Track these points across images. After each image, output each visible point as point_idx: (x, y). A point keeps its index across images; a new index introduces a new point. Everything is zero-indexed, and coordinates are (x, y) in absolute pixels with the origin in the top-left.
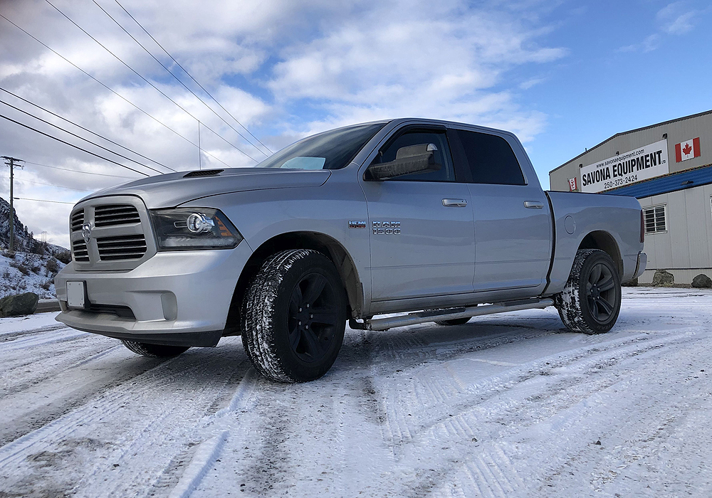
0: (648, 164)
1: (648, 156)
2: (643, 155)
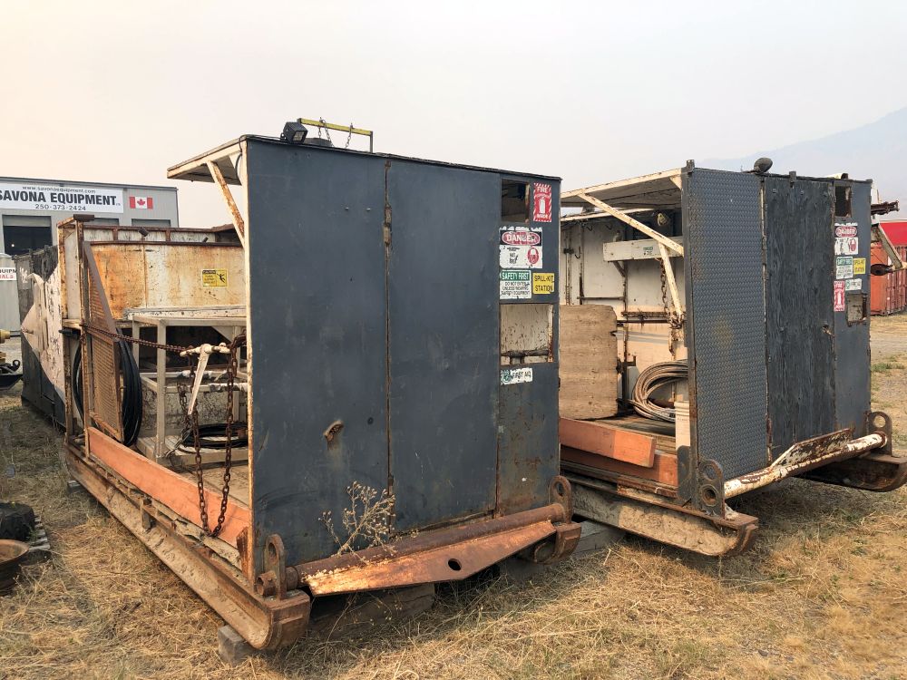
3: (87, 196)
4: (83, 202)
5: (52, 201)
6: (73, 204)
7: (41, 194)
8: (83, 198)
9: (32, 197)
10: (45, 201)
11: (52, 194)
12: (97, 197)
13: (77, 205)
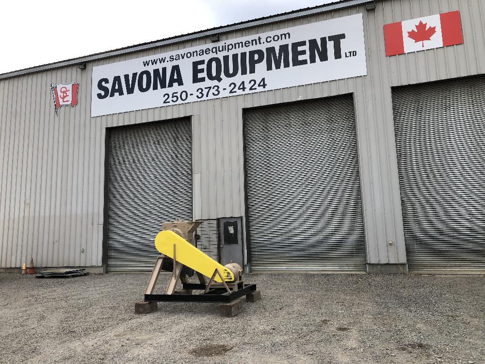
0: (301, 58)
1: (303, 43)
2: (289, 42)
3: (271, 50)
4: (261, 67)
5: (196, 80)
6: (238, 79)
7: (176, 68)
8: (260, 60)
9: (159, 79)
10: (180, 83)
11: (195, 64)
12: (295, 45)
13: (248, 77)
